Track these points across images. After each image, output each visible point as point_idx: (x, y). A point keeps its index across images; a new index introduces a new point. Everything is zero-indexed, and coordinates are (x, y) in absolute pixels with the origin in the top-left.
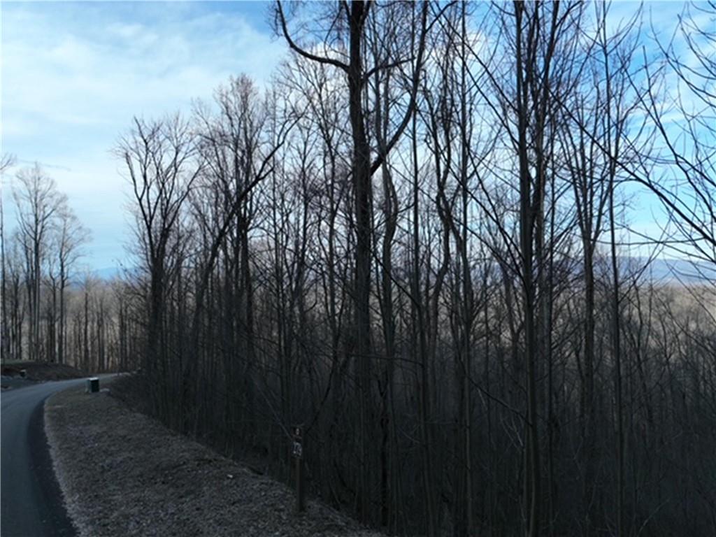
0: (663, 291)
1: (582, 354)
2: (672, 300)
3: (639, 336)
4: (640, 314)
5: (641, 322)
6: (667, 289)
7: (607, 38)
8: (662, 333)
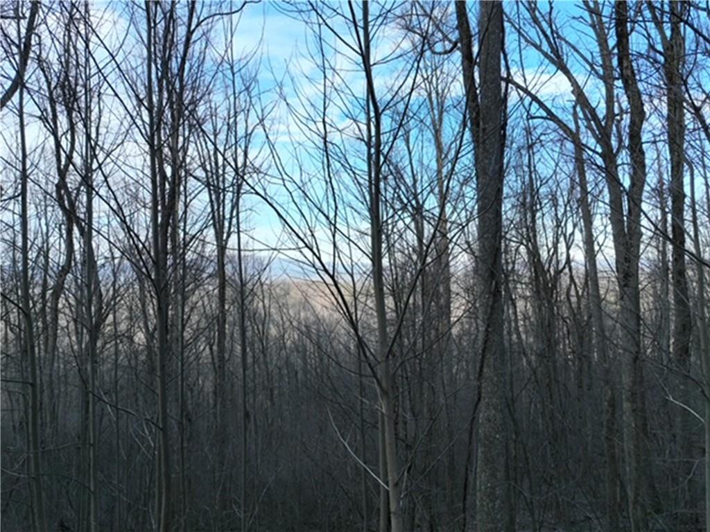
0: (281, 286)
1: (215, 348)
2: (288, 294)
3: (263, 325)
4: (264, 307)
5: (265, 314)
6: (284, 284)
7: (234, 59)
8: (281, 322)
